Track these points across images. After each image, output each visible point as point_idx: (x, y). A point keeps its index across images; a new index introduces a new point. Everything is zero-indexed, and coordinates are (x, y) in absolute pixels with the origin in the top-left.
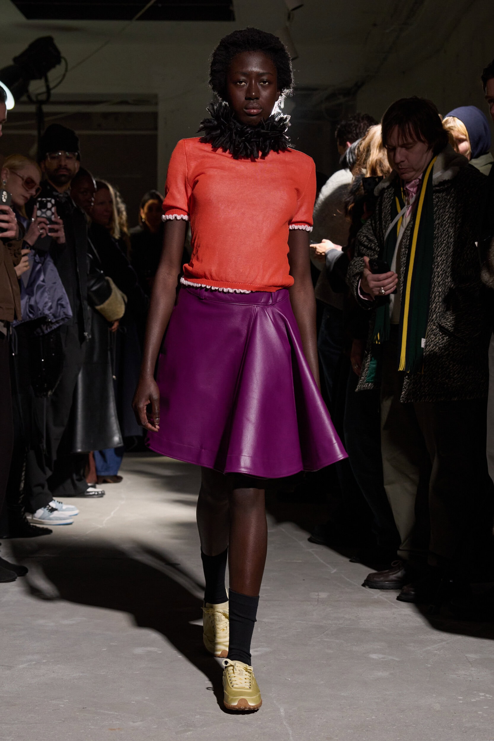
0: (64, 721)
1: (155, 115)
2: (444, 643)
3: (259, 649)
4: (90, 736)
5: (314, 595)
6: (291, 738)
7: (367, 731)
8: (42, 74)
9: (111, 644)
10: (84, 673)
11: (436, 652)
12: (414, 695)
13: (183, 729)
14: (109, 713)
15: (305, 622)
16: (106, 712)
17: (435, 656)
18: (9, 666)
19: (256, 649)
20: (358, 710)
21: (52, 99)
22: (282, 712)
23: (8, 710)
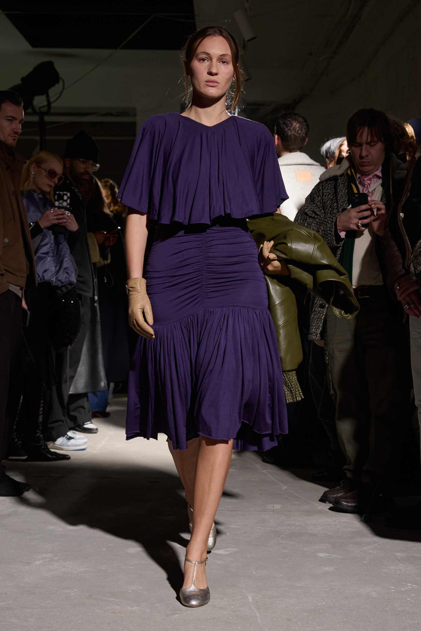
1: (134, 125)
2: (376, 544)
3: (228, 549)
4: (96, 618)
5: (270, 507)
6: (259, 619)
7: (319, 614)
8: (44, 91)
9: (109, 545)
10: (88, 568)
11: (370, 551)
12: (355, 585)
13: (171, 612)
14: (111, 599)
15: (264, 528)
16: (109, 599)
17: (370, 555)
18: (28, 563)
19: (226, 549)
20: (311, 598)
21: (52, 111)
22: (250, 599)
23: (29, 598)
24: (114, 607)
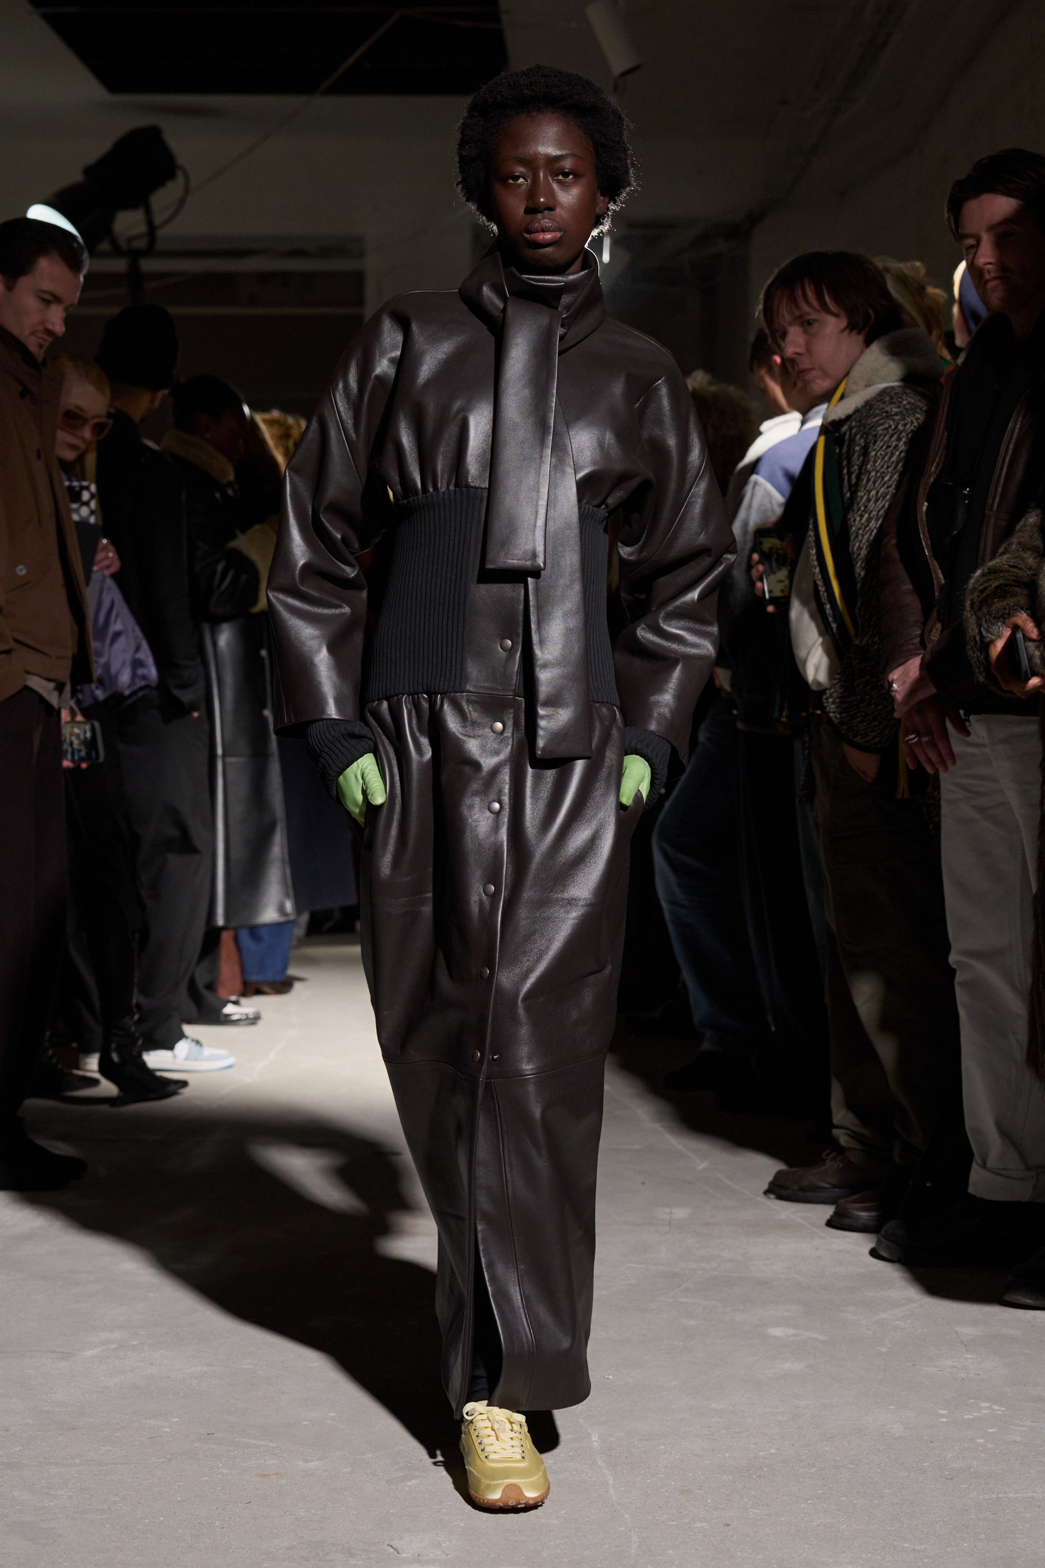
0: (170, 1460)
1: (358, 277)
2: (913, 1305)
4: (219, 1488)
5: (662, 1213)
6: (612, 1492)
7: (760, 1476)
8: (139, 199)
10: (210, 1365)
11: (897, 1323)
12: (853, 1407)
14: (259, 1443)
15: (643, 1266)
16: (253, 1442)
17: (895, 1331)
18: (65, 1353)
20: (742, 1437)
21: (160, 246)
22: (595, 1441)
23: (61, 1439)
24: (265, 1460)
